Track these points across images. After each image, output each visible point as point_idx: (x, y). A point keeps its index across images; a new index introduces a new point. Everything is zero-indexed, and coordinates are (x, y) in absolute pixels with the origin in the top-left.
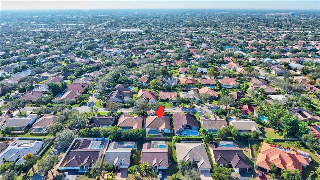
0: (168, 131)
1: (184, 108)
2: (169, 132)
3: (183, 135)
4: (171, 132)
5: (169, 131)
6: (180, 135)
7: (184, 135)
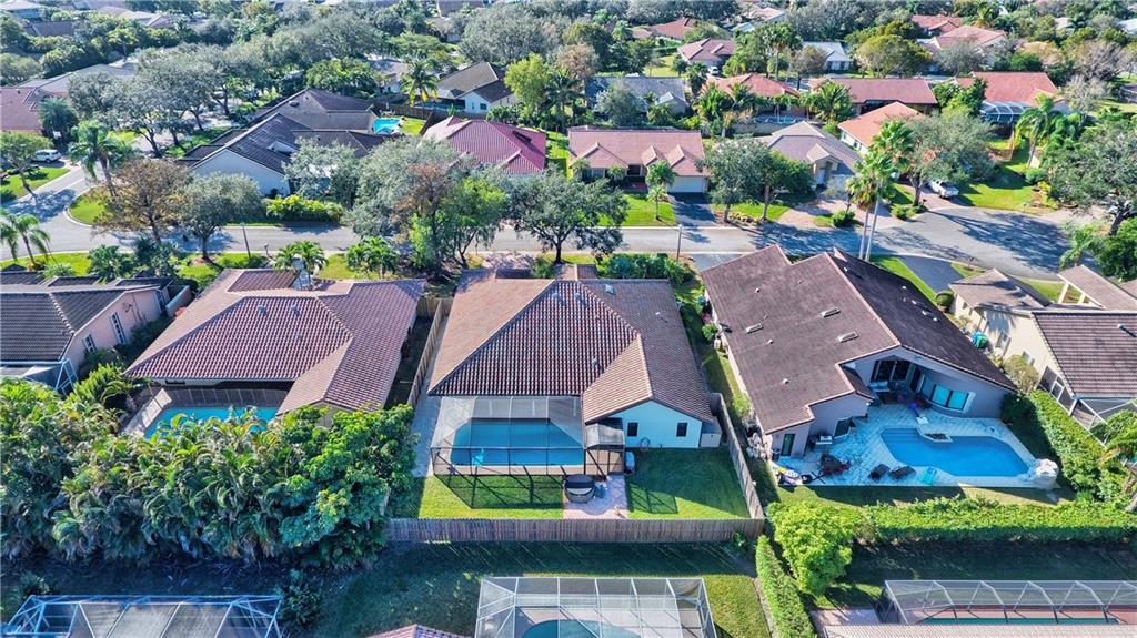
0: (682, 430)
1: (767, 228)
2: (691, 441)
3: (857, 477)
4: (713, 440)
5: (694, 427)
6: (827, 473)
7: (875, 475)
